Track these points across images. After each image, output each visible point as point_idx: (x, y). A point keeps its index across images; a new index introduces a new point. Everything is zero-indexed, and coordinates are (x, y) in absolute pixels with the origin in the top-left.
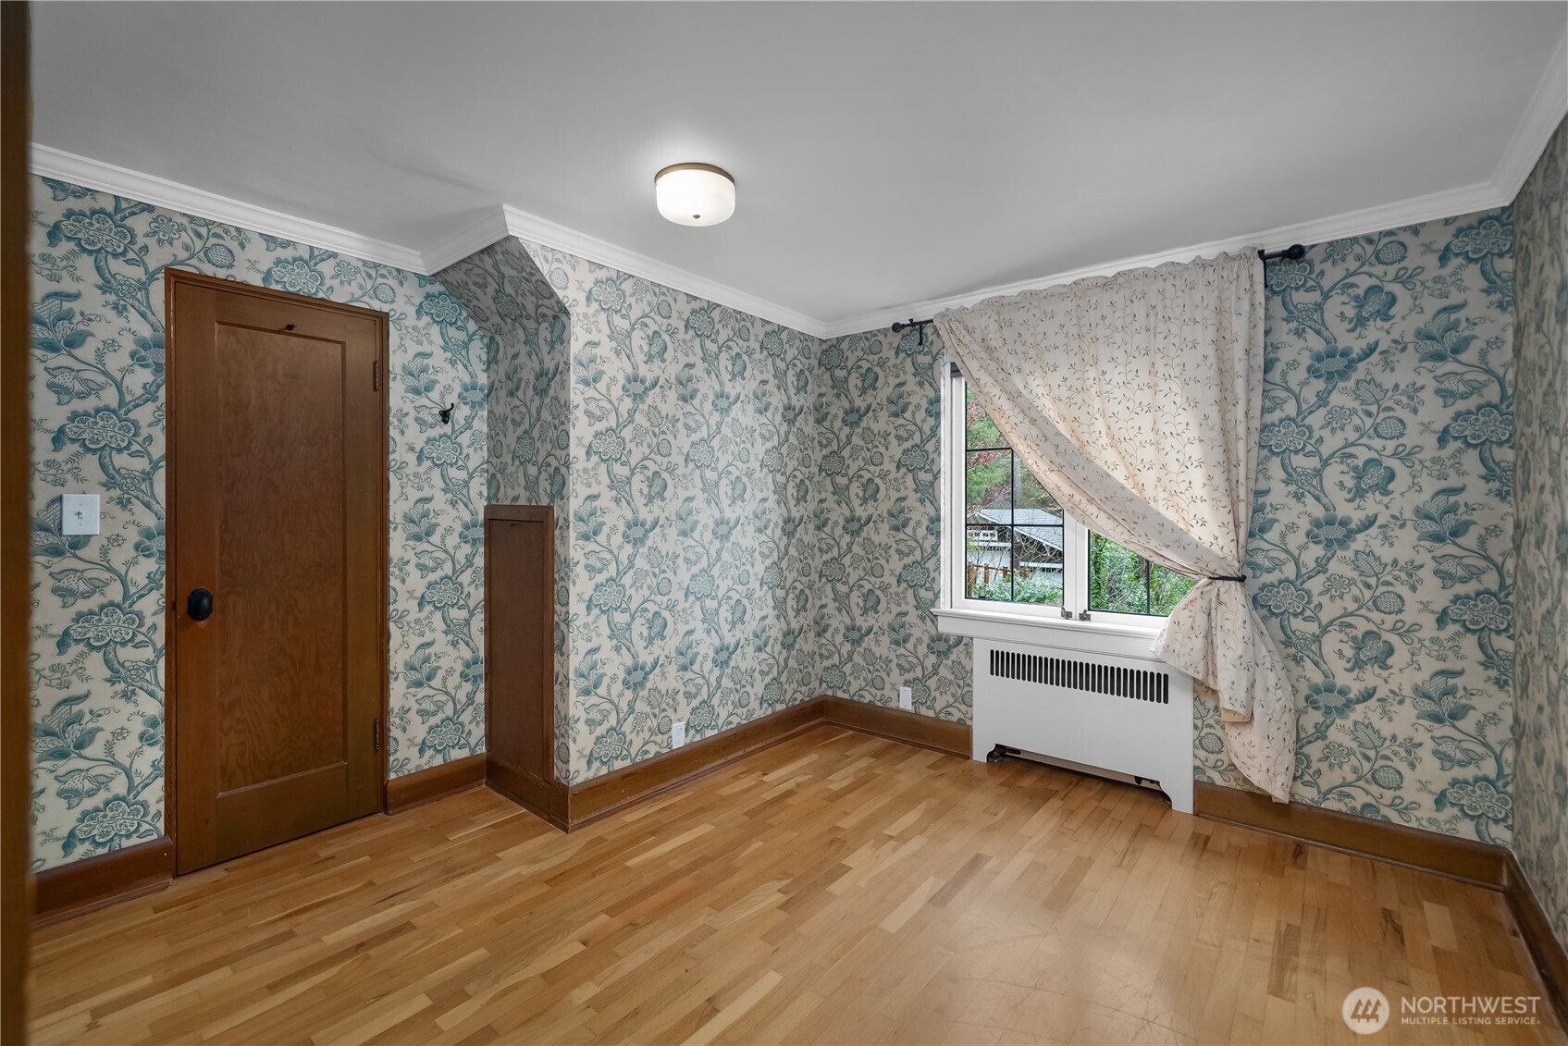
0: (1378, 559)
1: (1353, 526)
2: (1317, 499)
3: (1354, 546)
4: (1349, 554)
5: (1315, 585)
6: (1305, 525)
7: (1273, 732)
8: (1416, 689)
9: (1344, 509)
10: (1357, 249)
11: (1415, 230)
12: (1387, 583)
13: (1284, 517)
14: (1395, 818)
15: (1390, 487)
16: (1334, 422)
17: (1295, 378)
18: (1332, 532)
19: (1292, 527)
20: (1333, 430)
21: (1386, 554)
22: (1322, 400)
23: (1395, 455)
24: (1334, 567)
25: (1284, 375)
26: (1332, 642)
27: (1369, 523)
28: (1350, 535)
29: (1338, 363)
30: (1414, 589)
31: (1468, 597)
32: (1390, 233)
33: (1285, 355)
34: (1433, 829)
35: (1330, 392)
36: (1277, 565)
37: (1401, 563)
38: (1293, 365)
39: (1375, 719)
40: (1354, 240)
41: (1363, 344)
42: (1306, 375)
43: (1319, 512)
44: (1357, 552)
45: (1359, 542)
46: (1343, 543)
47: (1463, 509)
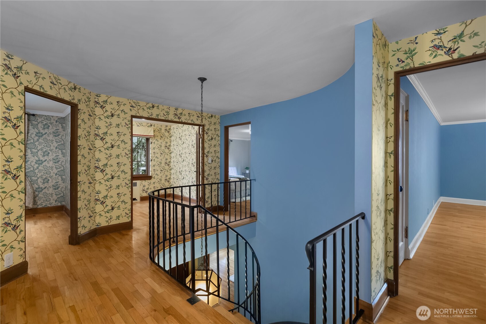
0: (47, 166)
1: (43, 161)
2: (37, 157)
3: (43, 164)
4: (42, 166)
5: (37, 171)
6: (35, 161)
7: (30, 196)
8: (53, 185)
9: (41, 158)
10: (44, 117)
11: (52, 116)
12: (48, 170)
13: (31, 160)
14: (49, 206)
15: (49, 155)
16: (40, 144)
17: (33, 136)
18: (39, 162)
19: (32, 161)
20: (40, 145)
21: (48, 165)
22: (38, 140)
23: (49, 150)
24: (40, 168)
25: (31, 135)
26: (39, 180)
27: (46, 160)
28: (42, 162)
29: (40, 135)
30: (52, 170)
31: (60, 171)
32: (49, 116)
33: (31, 132)
34: (55, 205)
35: (39, 139)
36: (30, 168)
37: (50, 167)
38: (32, 134)
39: (46, 191)
40: (43, 115)
41: (45, 132)
42: (35, 136)
43: (37, 159)
44: (44, 165)
45: (44, 164)
46: (41, 164)
47: (59, 158)
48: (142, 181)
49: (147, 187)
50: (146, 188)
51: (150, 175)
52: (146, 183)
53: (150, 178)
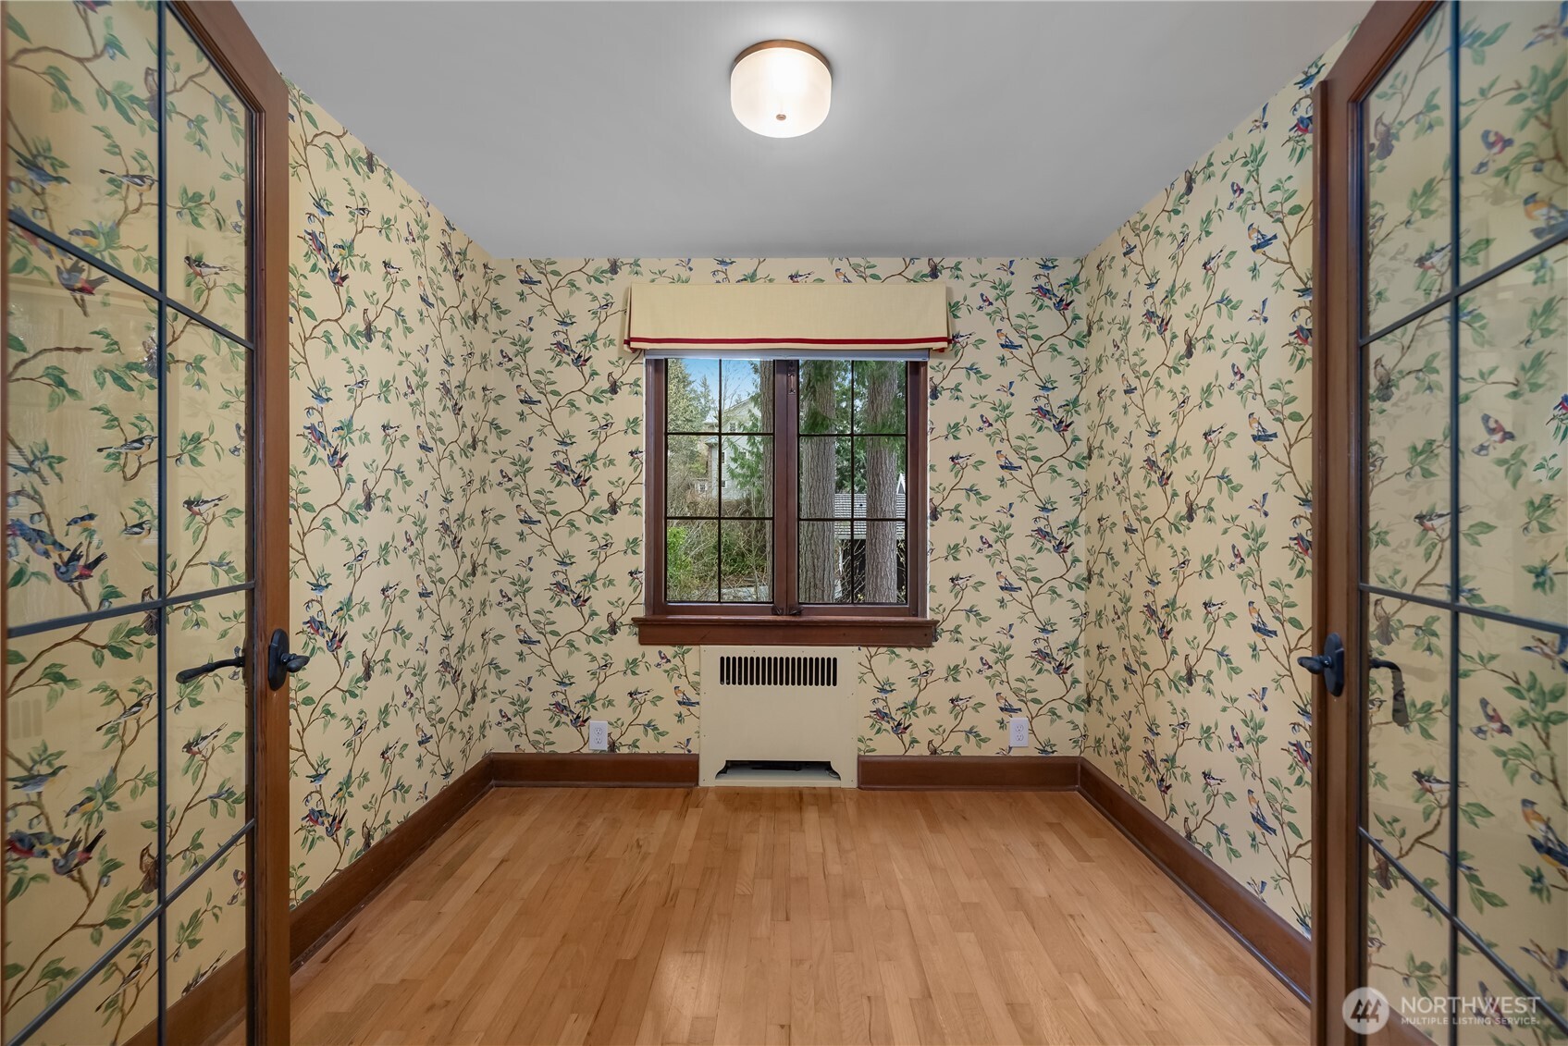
48: (873, 650)
49: (904, 693)
50: (895, 702)
51: (928, 618)
52: (895, 664)
53: (924, 634)
